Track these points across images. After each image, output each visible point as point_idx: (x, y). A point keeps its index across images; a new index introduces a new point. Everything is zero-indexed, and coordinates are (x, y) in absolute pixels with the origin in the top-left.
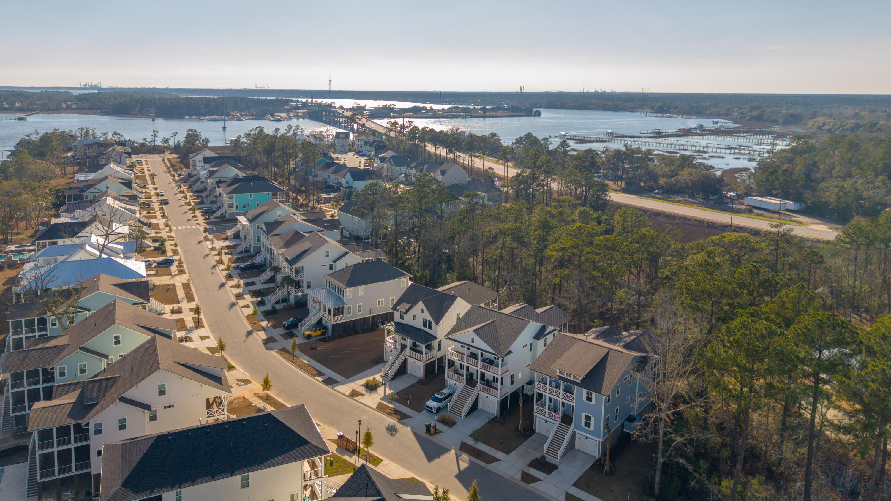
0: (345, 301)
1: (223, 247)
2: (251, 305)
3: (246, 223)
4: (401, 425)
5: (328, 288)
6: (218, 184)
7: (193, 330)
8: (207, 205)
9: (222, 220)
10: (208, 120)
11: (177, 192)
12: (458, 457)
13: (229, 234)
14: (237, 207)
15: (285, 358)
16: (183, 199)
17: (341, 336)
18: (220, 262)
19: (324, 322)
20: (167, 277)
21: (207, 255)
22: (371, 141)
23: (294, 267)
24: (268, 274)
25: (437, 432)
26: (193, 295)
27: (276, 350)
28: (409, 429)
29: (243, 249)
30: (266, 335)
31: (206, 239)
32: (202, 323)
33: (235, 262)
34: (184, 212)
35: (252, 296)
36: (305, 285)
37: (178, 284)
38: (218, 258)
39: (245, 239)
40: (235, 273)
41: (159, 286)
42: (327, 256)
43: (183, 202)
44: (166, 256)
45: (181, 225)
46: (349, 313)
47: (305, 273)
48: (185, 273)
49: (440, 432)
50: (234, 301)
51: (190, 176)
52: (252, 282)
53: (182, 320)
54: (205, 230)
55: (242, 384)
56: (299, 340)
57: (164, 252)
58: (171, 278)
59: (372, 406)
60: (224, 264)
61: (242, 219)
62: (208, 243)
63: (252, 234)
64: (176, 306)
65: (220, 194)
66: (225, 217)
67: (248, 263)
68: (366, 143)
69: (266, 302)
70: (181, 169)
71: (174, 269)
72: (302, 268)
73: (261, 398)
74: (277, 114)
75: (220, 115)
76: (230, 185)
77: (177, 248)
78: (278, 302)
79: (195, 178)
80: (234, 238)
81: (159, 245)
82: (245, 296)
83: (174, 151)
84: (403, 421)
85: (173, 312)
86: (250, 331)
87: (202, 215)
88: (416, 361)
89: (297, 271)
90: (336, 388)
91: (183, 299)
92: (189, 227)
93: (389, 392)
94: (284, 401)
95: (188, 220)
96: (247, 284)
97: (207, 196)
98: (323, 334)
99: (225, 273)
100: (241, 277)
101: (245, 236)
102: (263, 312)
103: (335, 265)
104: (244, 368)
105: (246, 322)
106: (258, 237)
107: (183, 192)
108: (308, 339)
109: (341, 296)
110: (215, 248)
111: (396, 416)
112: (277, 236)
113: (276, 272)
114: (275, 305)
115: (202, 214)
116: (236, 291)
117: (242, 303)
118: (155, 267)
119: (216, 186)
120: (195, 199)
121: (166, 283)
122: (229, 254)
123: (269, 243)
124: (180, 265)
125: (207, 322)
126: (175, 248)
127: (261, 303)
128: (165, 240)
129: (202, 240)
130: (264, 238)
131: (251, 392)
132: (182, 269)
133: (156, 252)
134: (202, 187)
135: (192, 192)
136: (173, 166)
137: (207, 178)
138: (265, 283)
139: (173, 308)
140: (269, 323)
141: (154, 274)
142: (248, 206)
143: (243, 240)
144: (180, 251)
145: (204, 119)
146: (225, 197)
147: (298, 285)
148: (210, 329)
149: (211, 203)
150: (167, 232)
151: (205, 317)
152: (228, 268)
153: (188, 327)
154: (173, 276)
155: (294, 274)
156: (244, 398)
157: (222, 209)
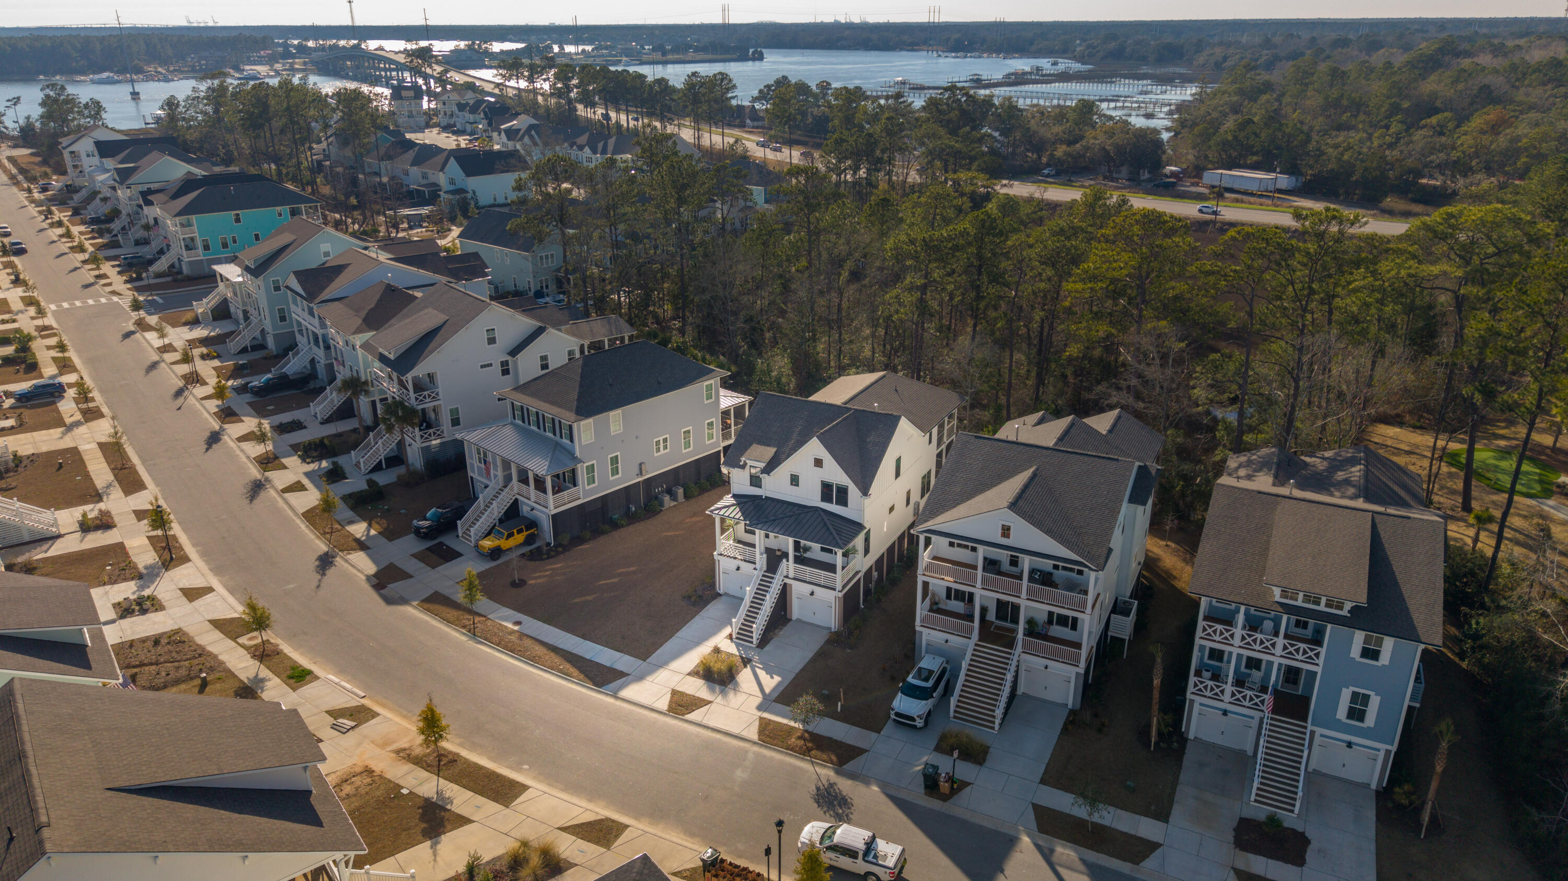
0: (578, 454)
1: (192, 343)
2: (306, 482)
3: (240, 279)
4: (850, 782)
5: (520, 422)
6: (147, 196)
7: (157, 575)
8: (127, 250)
9: (175, 281)
10: (93, 82)
11: (45, 225)
12: (1047, 855)
13: (200, 311)
14: (206, 247)
15: (448, 621)
16: (64, 240)
17: (578, 540)
18: (194, 379)
19: (525, 510)
20: (52, 431)
21: (154, 366)
22: (471, 102)
23: (410, 376)
24: (332, 398)
25: (957, 786)
26: (136, 472)
27: (415, 603)
28: (875, 788)
29: (247, 342)
30: (375, 561)
31: (142, 326)
32: (181, 548)
33: (235, 374)
34: (72, 267)
35: (304, 460)
36: (445, 419)
37: (87, 447)
38: (184, 369)
39: (246, 318)
40: (239, 403)
41: (33, 458)
42: (492, 341)
43: (64, 246)
44: (41, 376)
45: (71, 298)
46: (591, 480)
47: (440, 390)
48: (102, 416)
49: (964, 784)
50: (259, 476)
51: (71, 189)
52: (293, 422)
53: (119, 548)
54: (136, 306)
55: (349, 723)
56: (470, 567)
57: (32, 367)
58: (64, 434)
59: (745, 734)
60: (204, 383)
61: (232, 272)
62: (151, 336)
63: (263, 304)
64: (92, 510)
65: (156, 219)
66: (180, 272)
67: (269, 376)
68: (461, 107)
69: (347, 469)
70: (46, 175)
71: (67, 407)
72: (431, 376)
73: (418, 761)
74: (247, 67)
75: (118, 72)
76: (176, 195)
77: (66, 355)
78: (377, 468)
79: (84, 193)
80: (215, 319)
81: (17, 351)
82: (285, 461)
83: (21, 142)
84: (848, 767)
85: (86, 527)
86: (326, 554)
87: (119, 273)
88: (816, 589)
89: (419, 387)
90: (624, 693)
91: (109, 486)
92: (91, 302)
93: (771, 682)
94: (491, 759)
95: (86, 286)
96: (282, 429)
97: (123, 228)
98: (529, 540)
99: (213, 405)
100: (260, 411)
101: (245, 313)
102: (347, 498)
103: (515, 363)
104: (341, 671)
105: (307, 531)
106: (281, 311)
107: (60, 224)
108: (494, 559)
109: (566, 441)
110: (170, 345)
111: (825, 756)
112: (336, 303)
113: (356, 394)
114: (376, 477)
115: (118, 269)
116: (256, 449)
117: (280, 479)
118: (12, 408)
119: (141, 202)
120: (94, 238)
121: (53, 448)
122: (214, 358)
123: (316, 322)
124: (84, 395)
125: (194, 545)
126: (60, 355)
127: (335, 475)
128: (30, 338)
129: (133, 329)
130: (298, 312)
131: (384, 745)
132: (91, 405)
133: (11, 369)
134: (106, 209)
135: (83, 223)
136: (22, 171)
137: (114, 188)
138: (327, 421)
139: (84, 515)
140: (370, 525)
141: (12, 428)
142: (235, 242)
143: (242, 321)
144: (77, 361)
145: (85, 81)
146: (171, 225)
147: (426, 422)
148: (207, 562)
149: (138, 243)
150: (33, 318)
151: (186, 530)
152: (220, 393)
153: (141, 566)
154: (70, 428)
155: (412, 395)
156: (369, 771)
157: (168, 255)
